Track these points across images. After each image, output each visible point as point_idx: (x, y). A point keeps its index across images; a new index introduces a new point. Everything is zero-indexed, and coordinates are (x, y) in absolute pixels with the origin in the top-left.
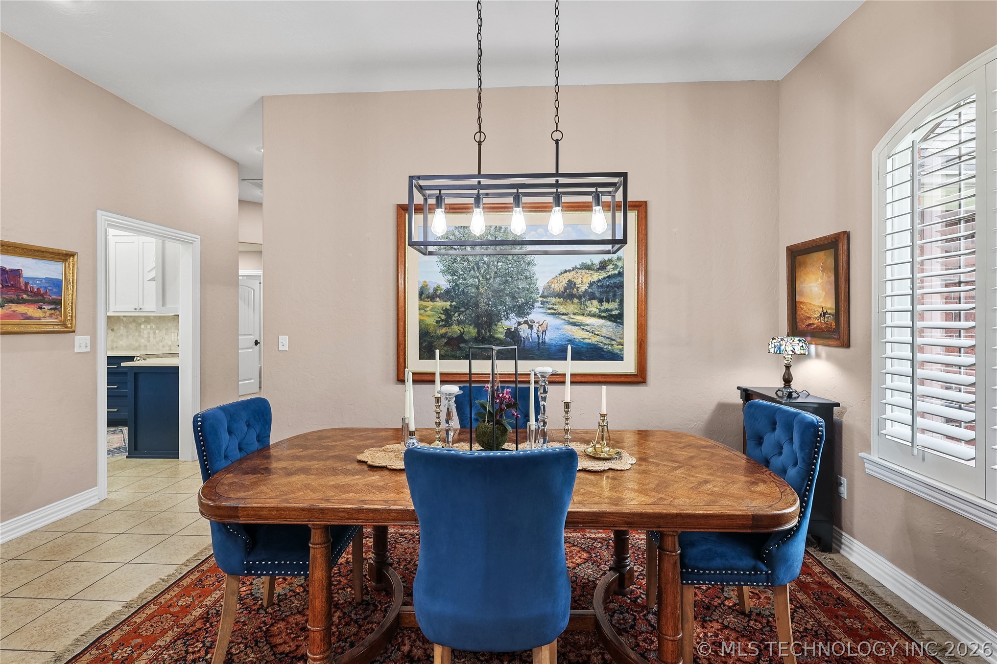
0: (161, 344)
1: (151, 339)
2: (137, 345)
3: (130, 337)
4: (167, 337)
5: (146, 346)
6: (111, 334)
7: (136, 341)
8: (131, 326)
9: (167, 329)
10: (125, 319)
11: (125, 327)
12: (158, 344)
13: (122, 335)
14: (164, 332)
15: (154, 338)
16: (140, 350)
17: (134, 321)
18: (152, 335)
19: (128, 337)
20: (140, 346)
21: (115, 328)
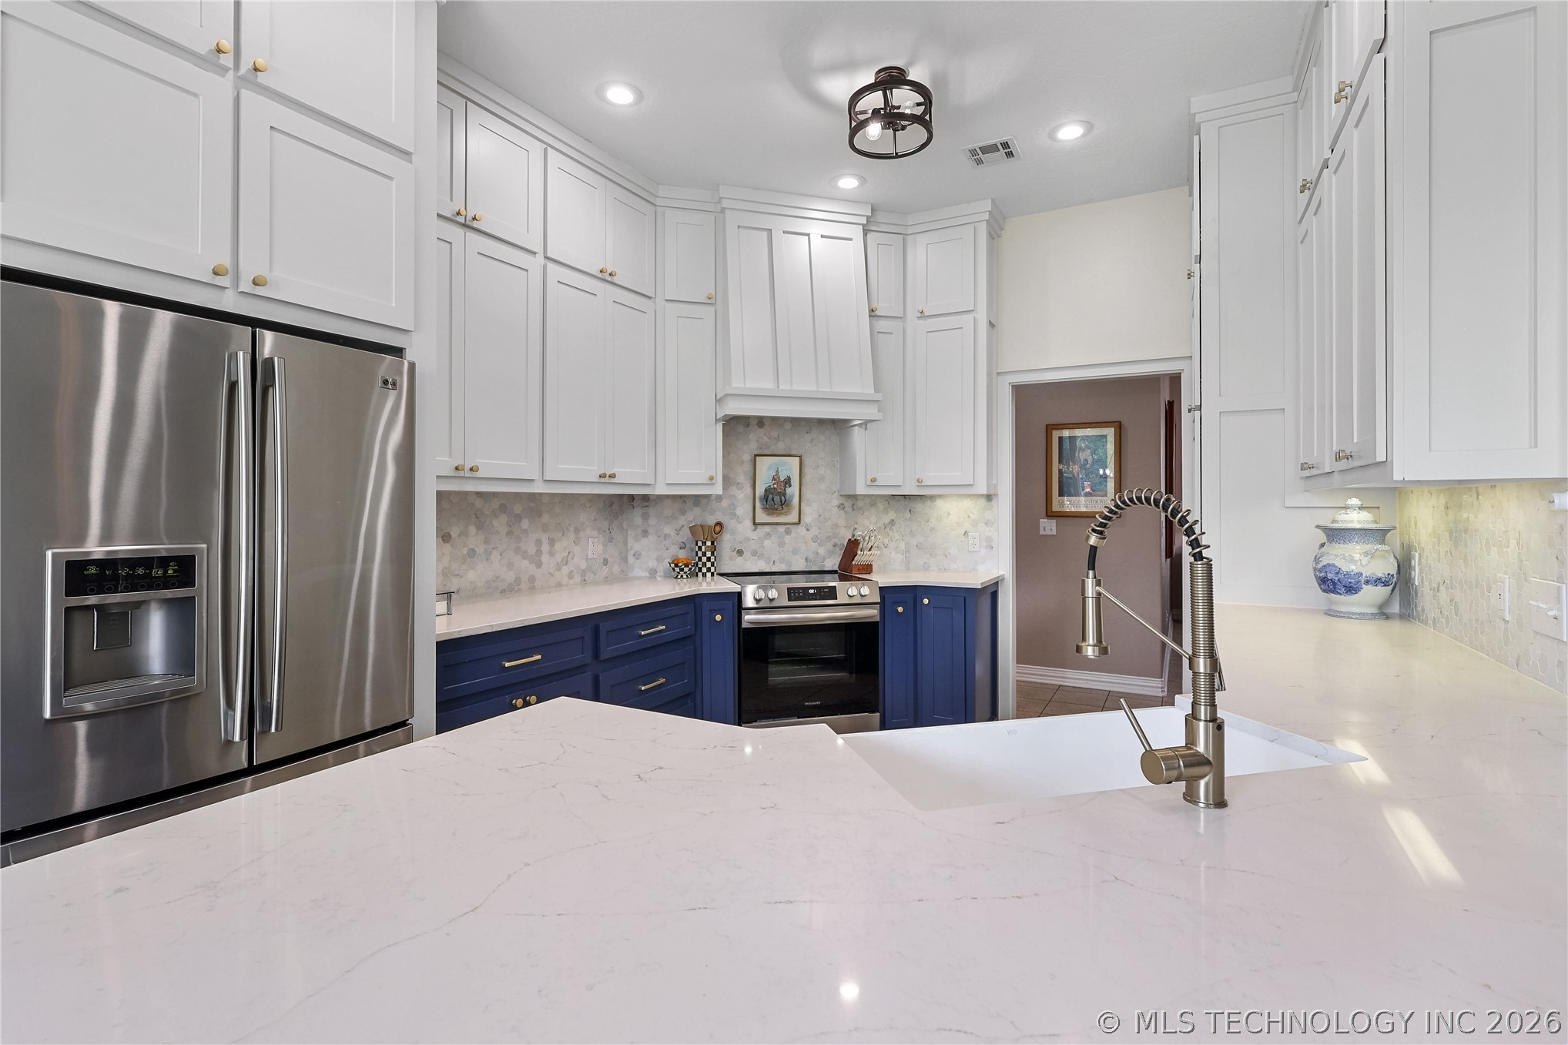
0: (565, 570)
1: (545, 558)
2: (510, 577)
3: (495, 555)
4: (577, 549)
5: (532, 579)
6: (447, 547)
7: (510, 566)
8: (495, 522)
9: (577, 531)
10: (479, 503)
11: (480, 527)
12: (559, 569)
13: (472, 553)
14: (572, 536)
15: (552, 554)
16: (519, 590)
17: (503, 508)
18: (545, 547)
19: (488, 553)
20: (518, 580)
21: (455, 532)
